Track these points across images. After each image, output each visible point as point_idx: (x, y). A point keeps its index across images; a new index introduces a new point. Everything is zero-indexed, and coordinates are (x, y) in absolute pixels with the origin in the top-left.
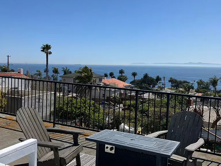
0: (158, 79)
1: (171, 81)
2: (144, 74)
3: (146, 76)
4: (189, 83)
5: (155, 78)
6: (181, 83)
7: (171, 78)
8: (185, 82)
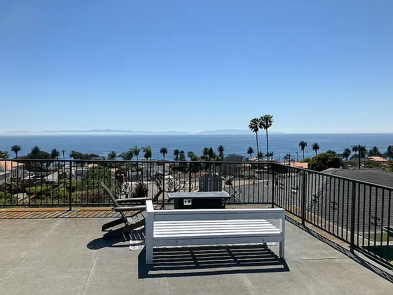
0: (55, 154)
1: (73, 155)
2: (33, 147)
3: (36, 151)
4: (98, 156)
5: (50, 153)
6: (87, 157)
7: (73, 152)
8: (92, 156)
